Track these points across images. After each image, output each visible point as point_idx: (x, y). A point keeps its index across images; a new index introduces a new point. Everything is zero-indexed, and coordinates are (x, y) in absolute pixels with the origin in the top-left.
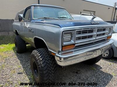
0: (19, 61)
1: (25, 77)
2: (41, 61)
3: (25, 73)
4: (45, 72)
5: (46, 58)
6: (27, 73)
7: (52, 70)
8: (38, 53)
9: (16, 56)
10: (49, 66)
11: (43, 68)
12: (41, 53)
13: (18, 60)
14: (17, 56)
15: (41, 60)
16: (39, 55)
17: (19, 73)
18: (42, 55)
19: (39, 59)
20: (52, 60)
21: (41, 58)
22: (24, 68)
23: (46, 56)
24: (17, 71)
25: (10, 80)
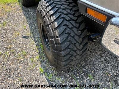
0: (25, 19)
1: (32, 44)
2: (55, 29)
3: (33, 38)
4: (63, 53)
5: (67, 23)
6: (35, 38)
7: (78, 49)
8: (50, 7)
9: (21, 11)
10: (74, 42)
11: (59, 44)
12: (56, 9)
13: (23, 17)
14: (24, 10)
15: (56, 26)
16: (52, 12)
17: (25, 37)
18: (58, 14)
19: (50, 24)
20: (80, 29)
21: (55, 20)
22: (31, 29)
23: (68, 18)
24: (22, 34)
25: (13, 46)
